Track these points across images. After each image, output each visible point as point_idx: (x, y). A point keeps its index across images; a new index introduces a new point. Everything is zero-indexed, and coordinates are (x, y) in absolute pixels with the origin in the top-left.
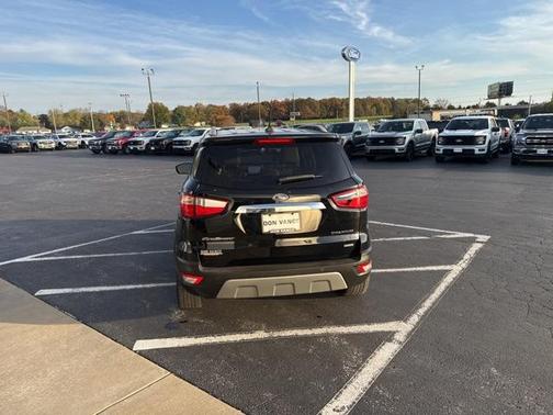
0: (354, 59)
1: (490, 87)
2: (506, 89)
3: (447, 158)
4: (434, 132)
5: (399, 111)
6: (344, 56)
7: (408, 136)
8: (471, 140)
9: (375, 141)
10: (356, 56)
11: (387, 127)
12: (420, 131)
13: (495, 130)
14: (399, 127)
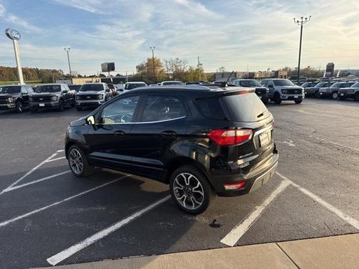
0: (17, 39)
1: (102, 65)
2: (111, 67)
3: (83, 108)
4: (73, 92)
5: (46, 78)
6: (8, 35)
7: (59, 95)
8: (96, 97)
9: (36, 99)
10: (18, 36)
11: (43, 89)
12: (66, 92)
13: (108, 91)
14: (51, 89)
